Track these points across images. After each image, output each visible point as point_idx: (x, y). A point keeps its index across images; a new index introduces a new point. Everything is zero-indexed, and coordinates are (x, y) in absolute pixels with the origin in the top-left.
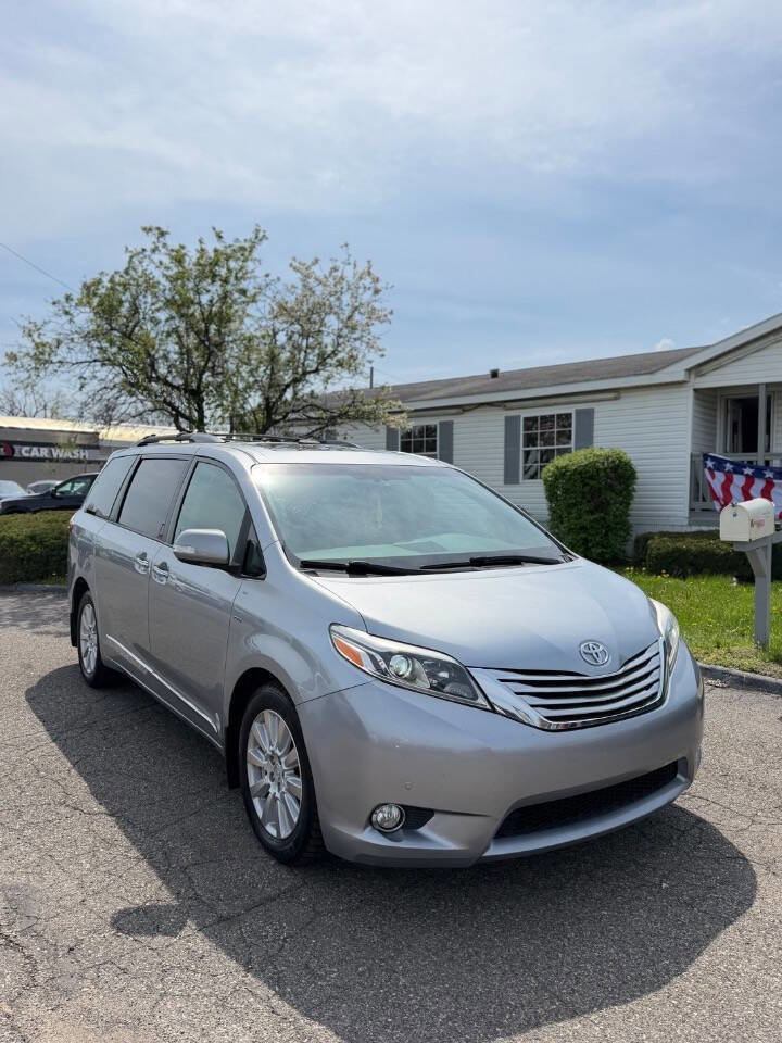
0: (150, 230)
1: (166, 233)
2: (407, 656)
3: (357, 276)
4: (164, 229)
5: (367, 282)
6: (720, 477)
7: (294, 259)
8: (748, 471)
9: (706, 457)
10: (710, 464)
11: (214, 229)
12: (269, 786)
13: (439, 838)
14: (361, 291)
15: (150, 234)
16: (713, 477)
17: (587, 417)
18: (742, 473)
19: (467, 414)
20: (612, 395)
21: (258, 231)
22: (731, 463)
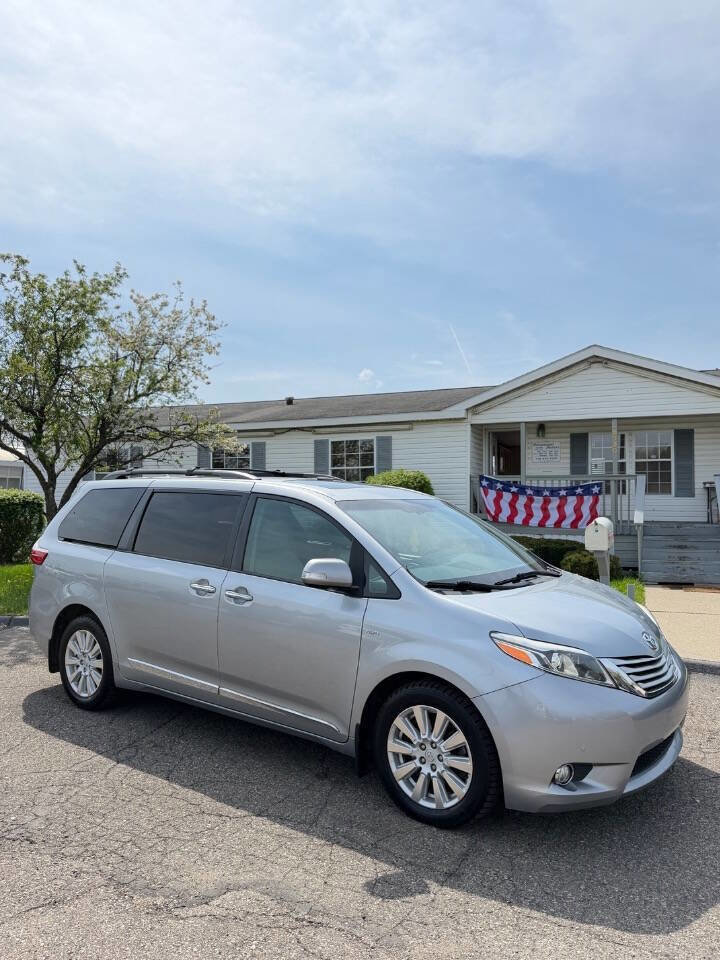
0: (8, 257)
1: (26, 261)
2: (560, 652)
3: (194, 313)
4: (25, 258)
5: (202, 317)
6: (492, 494)
8: (514, 489)
9: (482, 478)
10: (485, 483)
11: (75, 262)
12: (421, 768)
13: (599, 784)
14: (196, 326)
15: (7, 261)
16: (486, 495)
17: (386, 443)
18: (509, 491)
19: (277, 437)
20: (407, 426)
21: (118, 269)
22: (501, 483)
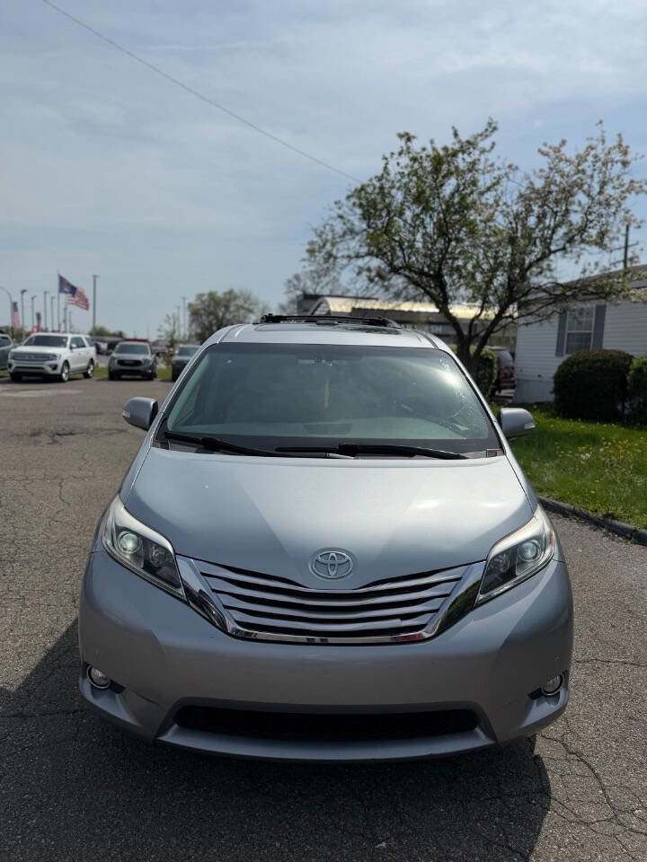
2: (137, 534)
3: (606, 151)
7: (545, 144)
14: (609, 166)
21: (490, 123)
